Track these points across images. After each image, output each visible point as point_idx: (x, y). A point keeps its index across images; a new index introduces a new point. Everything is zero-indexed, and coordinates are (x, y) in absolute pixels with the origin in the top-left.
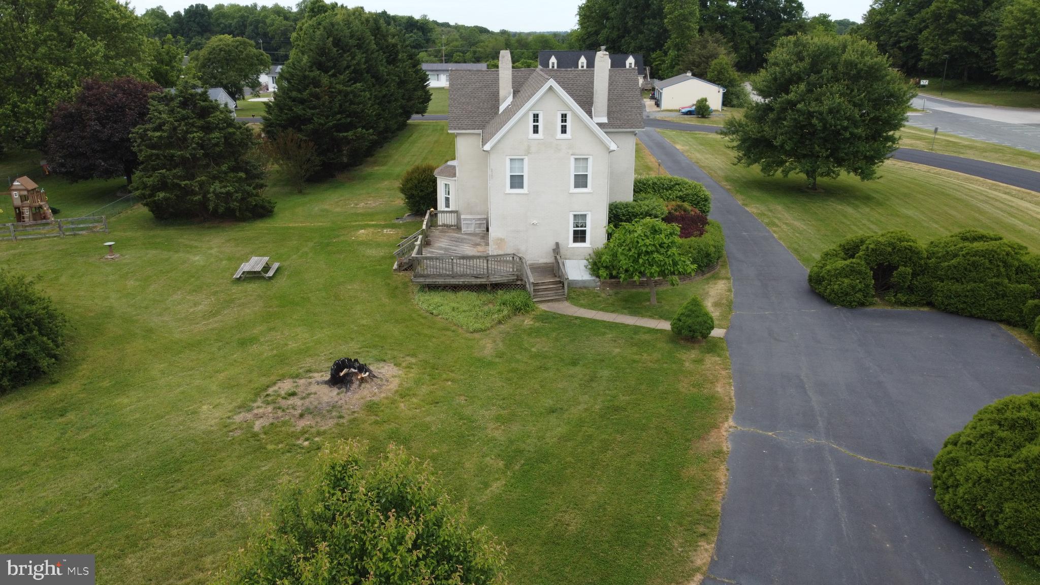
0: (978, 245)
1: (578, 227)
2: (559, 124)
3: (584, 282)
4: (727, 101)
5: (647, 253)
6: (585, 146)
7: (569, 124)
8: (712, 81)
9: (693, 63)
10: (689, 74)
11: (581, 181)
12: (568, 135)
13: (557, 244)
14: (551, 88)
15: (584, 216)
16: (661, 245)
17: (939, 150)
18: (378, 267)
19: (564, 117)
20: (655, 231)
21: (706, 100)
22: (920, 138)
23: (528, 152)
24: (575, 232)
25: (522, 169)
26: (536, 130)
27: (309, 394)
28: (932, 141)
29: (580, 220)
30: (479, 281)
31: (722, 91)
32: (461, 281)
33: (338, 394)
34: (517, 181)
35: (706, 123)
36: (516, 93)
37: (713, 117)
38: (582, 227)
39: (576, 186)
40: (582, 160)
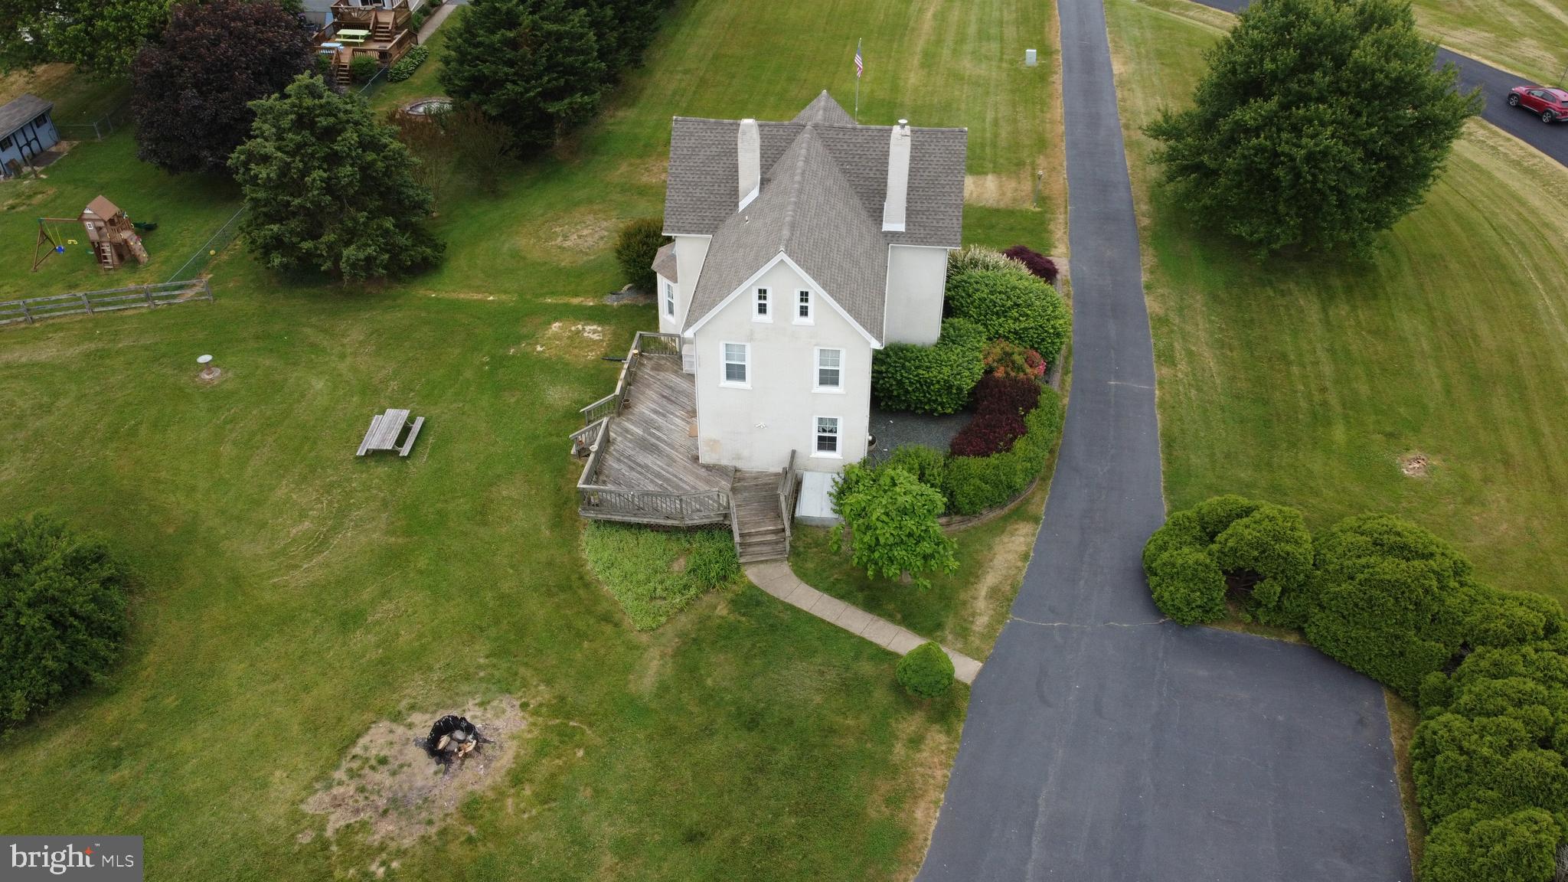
0: (1389, 567)
1: (824, 431)
2: (797, 304)
3: (822, 519)
6: (835, 336)
7: (811, 305)
11: (829, 376)
12: (810, 319)
13: (794, 452)
14: (782, 262)
15: (833, 421)
18: (555, 439)
19: (805, 295)
23: (751, 338)
24: (820, 438)
25: (743, 358)
26: (762, 309)
27: (401, 766)
29: (828, 424)
30: (669, 522)
32: (645, 520)
33: (436, 773)
34: (735, 372)
36: (764, 182)
38: (831, 431)
39: (822, 383)
40: (830, 352)
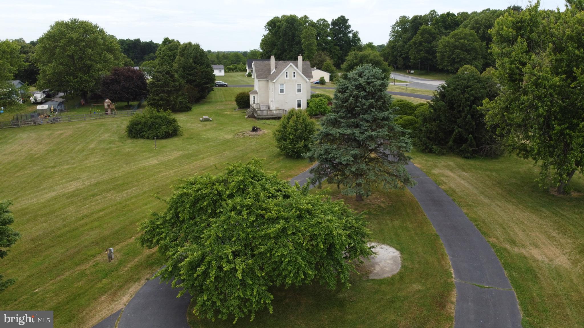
1: (299, 103)
2: (293, 75)
4: (331, 79)
5: (320, 106)
6: (300, 81)
7: (295, 75)
8: (324, 71)
9: (316, 64)
10: (315, 68)
11: (299, 90)
12: (295, 78)
13: (294, 107)
14: (291, 65)
15: (300, 100)
16: (323, 104)
17: (408, 92)
19: (294, 73)
20: (321, 100)
21: (323, 78)
22: (403, 89)
23: (285, 83)
24: (298, 105)
25: (283, 88)
26: (287, 76)
27: (248, 133)
28: (406, 90)
29: (299, 101)
30: (275, 117)
31: (329, 74)
32: (270, 117)
33: (255, 133)
34: (282, 91)
35: (324, 86)
36: (276, 68)
37: (327, 84)
39: (298, 92)
40: (299, 85)
